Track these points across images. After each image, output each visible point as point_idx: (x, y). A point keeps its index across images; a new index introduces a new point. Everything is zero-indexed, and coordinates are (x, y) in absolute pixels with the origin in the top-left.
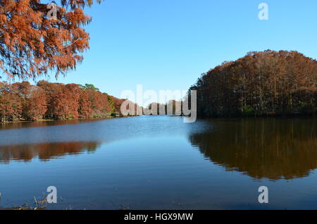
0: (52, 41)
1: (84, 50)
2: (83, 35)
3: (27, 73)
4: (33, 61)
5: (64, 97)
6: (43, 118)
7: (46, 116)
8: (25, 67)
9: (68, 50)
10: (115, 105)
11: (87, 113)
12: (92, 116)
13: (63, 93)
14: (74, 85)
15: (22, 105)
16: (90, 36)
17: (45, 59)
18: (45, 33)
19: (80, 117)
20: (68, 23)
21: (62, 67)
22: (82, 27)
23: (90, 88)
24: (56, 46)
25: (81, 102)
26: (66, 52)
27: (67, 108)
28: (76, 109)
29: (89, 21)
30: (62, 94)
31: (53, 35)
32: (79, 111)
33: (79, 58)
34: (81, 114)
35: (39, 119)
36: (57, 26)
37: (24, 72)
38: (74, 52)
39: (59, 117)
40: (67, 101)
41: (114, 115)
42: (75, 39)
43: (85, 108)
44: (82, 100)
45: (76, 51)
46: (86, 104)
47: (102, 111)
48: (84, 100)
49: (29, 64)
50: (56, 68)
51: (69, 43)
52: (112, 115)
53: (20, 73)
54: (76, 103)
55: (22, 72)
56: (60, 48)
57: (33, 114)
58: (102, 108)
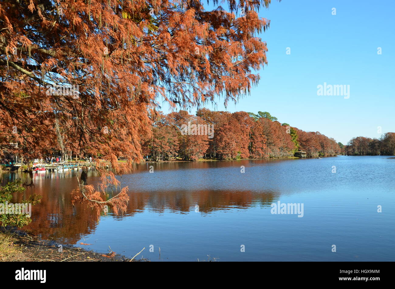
0: (220, 58)
1: (261, 66)
2: (259, 46)
3: (189, 101)
4: (197, 85)
5: (230, 130)
6: (204, 158)
7: (208, 155)
8: (187, 94)
9: (239, 68)
10: (300, 140)
11: (261, 152)
12: (267, 156)
13: (229, 124)
14: (243, 114)
15: (179, 140)
16: (268, 47)
17: (210, 81)
18: (211, 48)
19: (250, 157)
20: (239, 32)
21: (232, 91)
22: (256, 35)
23: (265, 117)
24: (224, 64)
25: (252, 136)
26: (237, 71)
27: (234, 144)
28: (246, 147)
29: (267, 26)
30: (228, 126)
31: (221, 50)
32: (250, 148)
33: (254, 78)
34: (253, 152)
35: (199, 159)
36: (225, 38)
37: (187, 100)
38: (248, 70)
39: (224, 157)
40: (234, 136)
41: (298, 155)
42: (248, 52)
43: (258, 144)
44: (254, 134)
45: (250, 68)
46: (259, 139)
47: (281, 149)
48: (257, 134)
49: (192, 90)
50: (225, 93)
51: (240, 59)
52: (296, 155)
53: (182, 101)
54: (247, 138)
55: (184, 100)
56: (230, 66)
57: (192, 153)
58: (281, 145)
